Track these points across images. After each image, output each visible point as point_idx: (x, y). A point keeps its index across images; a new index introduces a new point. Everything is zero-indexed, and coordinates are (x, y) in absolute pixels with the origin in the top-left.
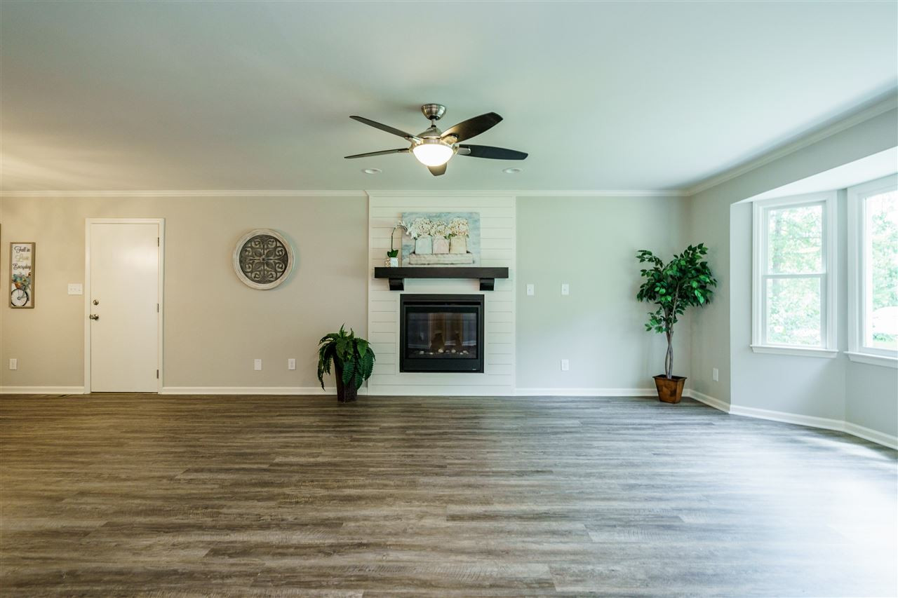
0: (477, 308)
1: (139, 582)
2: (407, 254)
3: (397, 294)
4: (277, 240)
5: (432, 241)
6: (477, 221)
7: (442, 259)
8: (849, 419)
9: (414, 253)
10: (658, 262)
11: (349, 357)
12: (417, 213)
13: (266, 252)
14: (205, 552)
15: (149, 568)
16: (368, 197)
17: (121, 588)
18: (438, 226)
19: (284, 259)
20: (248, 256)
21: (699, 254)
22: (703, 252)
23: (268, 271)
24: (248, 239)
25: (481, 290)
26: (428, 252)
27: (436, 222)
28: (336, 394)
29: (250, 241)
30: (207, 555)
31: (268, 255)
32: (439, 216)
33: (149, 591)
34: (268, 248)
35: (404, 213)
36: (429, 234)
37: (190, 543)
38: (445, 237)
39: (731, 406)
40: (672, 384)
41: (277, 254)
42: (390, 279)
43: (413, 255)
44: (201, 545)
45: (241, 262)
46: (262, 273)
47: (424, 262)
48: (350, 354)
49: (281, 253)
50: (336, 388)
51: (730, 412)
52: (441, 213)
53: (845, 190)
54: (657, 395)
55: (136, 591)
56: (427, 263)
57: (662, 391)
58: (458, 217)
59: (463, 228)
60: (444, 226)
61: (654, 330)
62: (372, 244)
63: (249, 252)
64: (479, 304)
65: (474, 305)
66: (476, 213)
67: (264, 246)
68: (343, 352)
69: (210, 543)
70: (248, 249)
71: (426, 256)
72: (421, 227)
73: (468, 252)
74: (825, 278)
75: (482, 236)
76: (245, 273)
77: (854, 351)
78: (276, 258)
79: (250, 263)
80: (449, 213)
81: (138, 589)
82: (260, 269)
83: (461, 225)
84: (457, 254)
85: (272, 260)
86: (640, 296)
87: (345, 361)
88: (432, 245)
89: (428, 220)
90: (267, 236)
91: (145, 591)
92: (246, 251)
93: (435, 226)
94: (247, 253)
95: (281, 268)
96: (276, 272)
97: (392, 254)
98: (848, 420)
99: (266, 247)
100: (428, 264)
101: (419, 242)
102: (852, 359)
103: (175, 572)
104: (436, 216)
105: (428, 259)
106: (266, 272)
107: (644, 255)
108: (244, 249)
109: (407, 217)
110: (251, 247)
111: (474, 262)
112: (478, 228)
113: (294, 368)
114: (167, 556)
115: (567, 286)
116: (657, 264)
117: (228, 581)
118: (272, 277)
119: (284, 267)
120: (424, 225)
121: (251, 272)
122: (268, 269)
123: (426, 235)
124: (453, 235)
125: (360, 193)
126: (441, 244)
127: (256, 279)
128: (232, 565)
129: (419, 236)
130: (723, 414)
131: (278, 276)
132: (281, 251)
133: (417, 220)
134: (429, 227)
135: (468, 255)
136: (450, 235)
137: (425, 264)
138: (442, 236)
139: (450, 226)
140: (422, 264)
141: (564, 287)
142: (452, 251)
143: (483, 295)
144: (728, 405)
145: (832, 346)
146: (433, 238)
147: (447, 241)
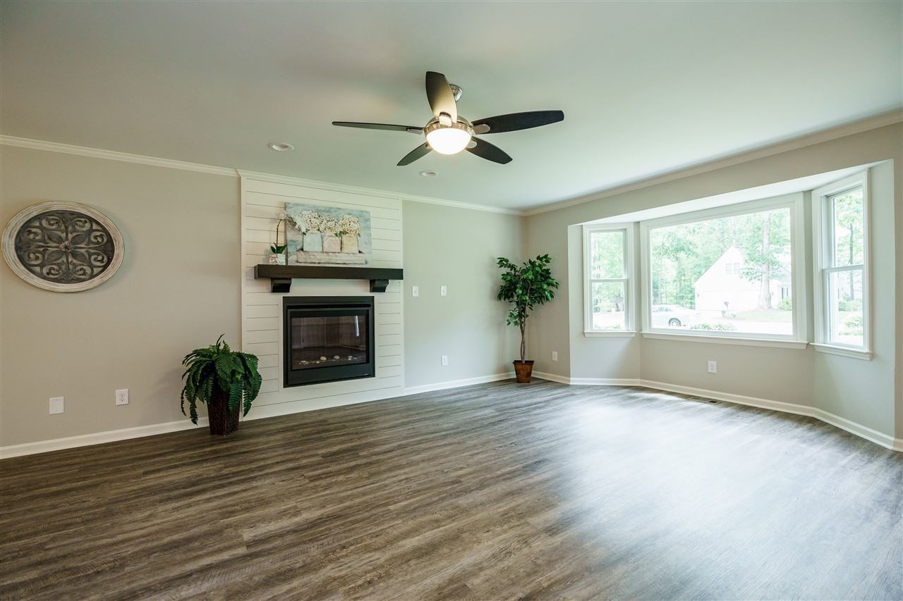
0: (368, 310)
2: (294, 250)
3: (279, 297)
4: (92, 220)
5: (322, 238)
6: (367, 220)
7: (334, 258)
8: (643, 377)
9: (302, 249)
10: (512, 267)
11: (239, 377)
12: (302, 205)
13: (70, 236)
16: (239, 179)
18: (328, 221)
19: (107, 249)
20: (34, 240)
21: (544, 263)
22: (547, 261)
23: (75, 266)
24: (35, 214)
25: (370, 291)
26: (317, 250)
27: (325, 216)
28: (208, 425)
29: (38, 217)
31: (74, 241)
32: (329, 210)
34: (75, 231)
35: (289, 203)
36: (318, 230)
38: (336, 235)
39: (571, 379)
40: (528, 367)
41: (93, 240)
42: (272, 279)
43: (301, 252)
45: (18, 248)
46: (63, 267)
47: (314, 261)
48: (239, 373)
49: (100, 240)
50: (207, 418)
51: (571, 384)
52: (330, 208)
53: (638, 223)
54: (515, 377)
56: (317, 262)
57: (519, 373)
58: (349, 214)
59: (355, 226)
60: (334, 222)
61: (512, 324)
62: (246, 236)
63: (36, 234)
64: (369, 306)
65: (364, 308)
66: (367, 212)
67: (66, 228)
68: (228, 371)
70: (33, 230)
71: (316, 254)
72: (308, 221)
73: (360, 252)
74: (627, 282)
75: (373, 237)
76: (28, 267)
77: (646, 331)
78: (92, 246)
79: (39, 252)
80: (339, 209)
82: (60, 261)
83: (352, 223)
84: (348, 254)
85: (83, 249)
86: (499, 297)
87: (232, 382)
88: (322, 242)
89: (316, 215)
90: (72, 213)
92: (30, 232)
93: (325, 221)
94: (32, 236)
95: (102, 261)
96: (92, 267)
97: (277, 250)
98: (641, 378)
99: (70, 228)
100: (319, 263)
101: (307, 238)
102: (645, 336)
104: (325, 211)
105: (318, 257)
106: (71, 267)
107: (503, 262)
108: (26, 228)
109: (291, 208)
110: (41, 227)
111: (366, 263)
112: (369, 228)
113: (126, 402)
115: (445, 287)
116: (511, 270)
118: (84, 274)
119: (105, 259)
120: (313, 219)
121: (42, 266)
122: (75, 261)
123: (315, 231)
124: (344, 233)
125: (230, 172)
126: (332, 243)
127: (51, 276)
129: (307, 230)
130: (566, 386)
131: (95, 273)
132: (101, 236)
133: (304, 212)
134: (318, 222)
135: (360, 255)
136: (341, 232)
137: (315, 263)
138: (333, 234)
139: (340, 222)
140: (312, 263)
141: (443, 288)
142: (344, 250)
143: (373, 297)
144: (568, 378)
145: (632, 329)
146: (323, 234)
147: (338, 239)
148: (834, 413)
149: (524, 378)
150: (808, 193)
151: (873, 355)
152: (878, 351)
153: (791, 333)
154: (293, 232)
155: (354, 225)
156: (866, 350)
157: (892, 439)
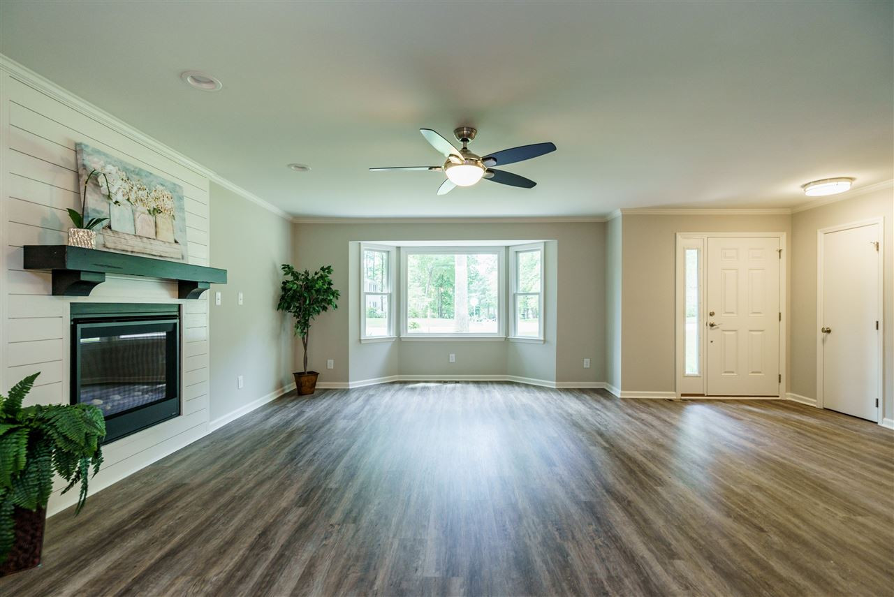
0: (175, 324)
1: (747, 585)
5: (133, 213)
6: (181, 199)
7: (148, 245)
8: (400, 373)
9: (110, 227)
10: (295, 275)
12: (105, 154)
14: (678, 563)
15: (728, 588)
17: (765, 592)
18: (139, 189)
21: (327, 274)
22: (329, 273)
25: (179, 298)
26: (129, 231)
27: (135, 181)
30: (680, 558)
32: (138, 172)
33: (747, 572)
35: (86, 146)
36: (128, 200)
37: (674, 578)
38: (149, 211)
39: (350, 383)
40: (313, 377)
42: (55, 273)
43: (108, 230)
44: (671, 568)
47: (126, 248)
51: (350, 388)
52: (140, 170)
53: (400, 248)
54: (296, 389)
55: (755, 580)
56: (129, 249)
57: (300, 384)
58: (161, 185)
59: (169, 204)
60: (145, 192)
61: (298, 335)
64: (177, 317)
65: (171, 320)
66: (179, 186)
69: (663, 564)
71: (127, 237)
73: (176, 242)
75: (187, 223)
77: (403, 336)
80: (150, 174)
81: (753, 580)
83: (165, 199)
84: (164, 243)
86: (279, 307)
88: (134, 220)
89: (124, 175)
91: (749, 574)
93: (135, 188)
100: (132, 251)
101: (115, 210)
102: (402, 340)
103: (715, 568)
104: (134, 173)
105: (131, 242)
107: (285, 269)
109: (89, 155)
111: (182, 257)
112: (183, 210)
114: (704, 584)
116: (294, 278)
117: (695, 536)
120: (120, 181)
123: (124, 200)
124: (158, 211)
126: (145, 223)
128: (677, 540)
130: (346, 391)
133: (109, 167)
134: (127, 187)
135: (176, 245)
136: (154, 209)
137: (127, 251)
138: (145, 209)
139: (153, 194)
140: (123, 250)
141: (241, 295)
142: (160, 237)
143: (179, 306)
144: (347, 383)
145: (393, 335)
146: (134, 208)
147: (151, 218)
148: (520, 376)
149: (309, 389)
150: (507, 248)
151: (545, 341)
152: (548, 338)
153: (496, 331)
154: (96, 197)
155: (168, 202)
156: (542, 339)
157: (555, 383)
